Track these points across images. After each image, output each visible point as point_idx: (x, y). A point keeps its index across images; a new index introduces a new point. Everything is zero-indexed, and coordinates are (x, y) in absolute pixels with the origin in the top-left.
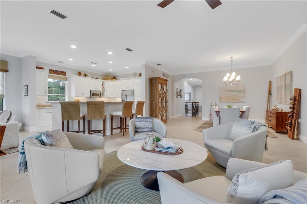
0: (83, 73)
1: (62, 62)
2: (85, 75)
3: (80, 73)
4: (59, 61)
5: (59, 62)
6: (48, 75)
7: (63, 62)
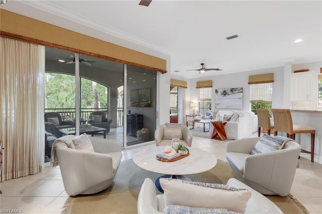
6: (319, 75)
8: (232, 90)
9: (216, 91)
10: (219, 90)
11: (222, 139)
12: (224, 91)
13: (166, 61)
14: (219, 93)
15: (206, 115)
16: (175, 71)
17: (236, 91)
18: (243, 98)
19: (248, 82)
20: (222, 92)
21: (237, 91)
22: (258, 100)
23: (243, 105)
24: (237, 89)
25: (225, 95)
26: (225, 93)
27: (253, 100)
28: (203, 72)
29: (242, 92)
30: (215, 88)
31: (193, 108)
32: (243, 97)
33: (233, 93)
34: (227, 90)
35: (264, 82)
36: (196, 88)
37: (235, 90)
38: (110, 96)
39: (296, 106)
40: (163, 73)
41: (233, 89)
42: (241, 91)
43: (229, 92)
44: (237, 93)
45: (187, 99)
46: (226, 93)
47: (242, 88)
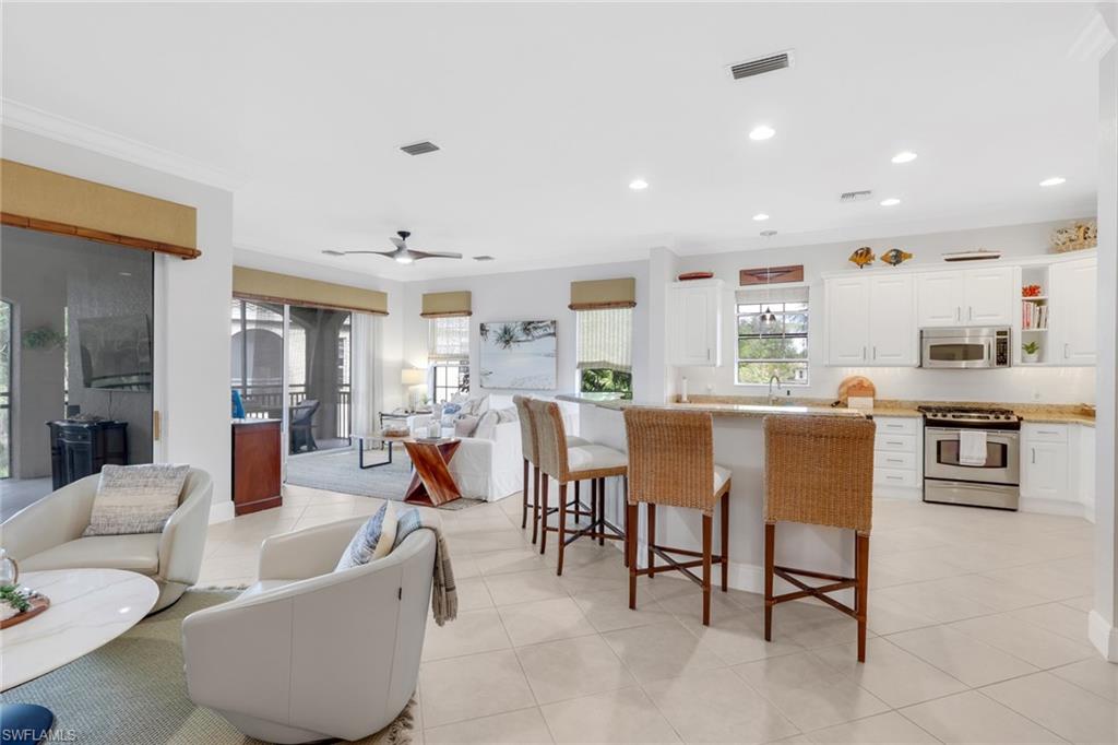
0: (878, 252)
1: (771, 234)
2: (897, 258)
3: (863, 257)
4: (763, 231)
5: (762, 234)
6: (736, 292)
7: (775, 233)
8: (528, 327)
9: (482, 328)
10: (491, 327)
11: (434, 501)
12: (506, 331)
13: (195, 209)
14: (492, 337)
15: (444, 410)
16: (324, 252)
17: (539, 330)
18: (557, 354)
19: (569, 303)
20: (500, 332)
21: (540, 332)
22: (598, 360)
23: (557, 378)
24: (540, 325)
25: (507, 342)
26: (507, 337)
27: (585, 360)
28: (404, 260)
29: (554, 334)
30: (478, 318)
31: (411, 388)
32: (557, 350)
33: (530, 338)
34: (514, 325)
35: (608, 305)
36: (422, 315)
37: (535, 328)
38: (22, 338)
39: (685, 381)
40: (184, 259)
41: (530, 323)
42: (552, 331)
43: (518, 332)
44: (540, 337)
45: (391, 354)
46: (511, 338)
47: (554, 322)
